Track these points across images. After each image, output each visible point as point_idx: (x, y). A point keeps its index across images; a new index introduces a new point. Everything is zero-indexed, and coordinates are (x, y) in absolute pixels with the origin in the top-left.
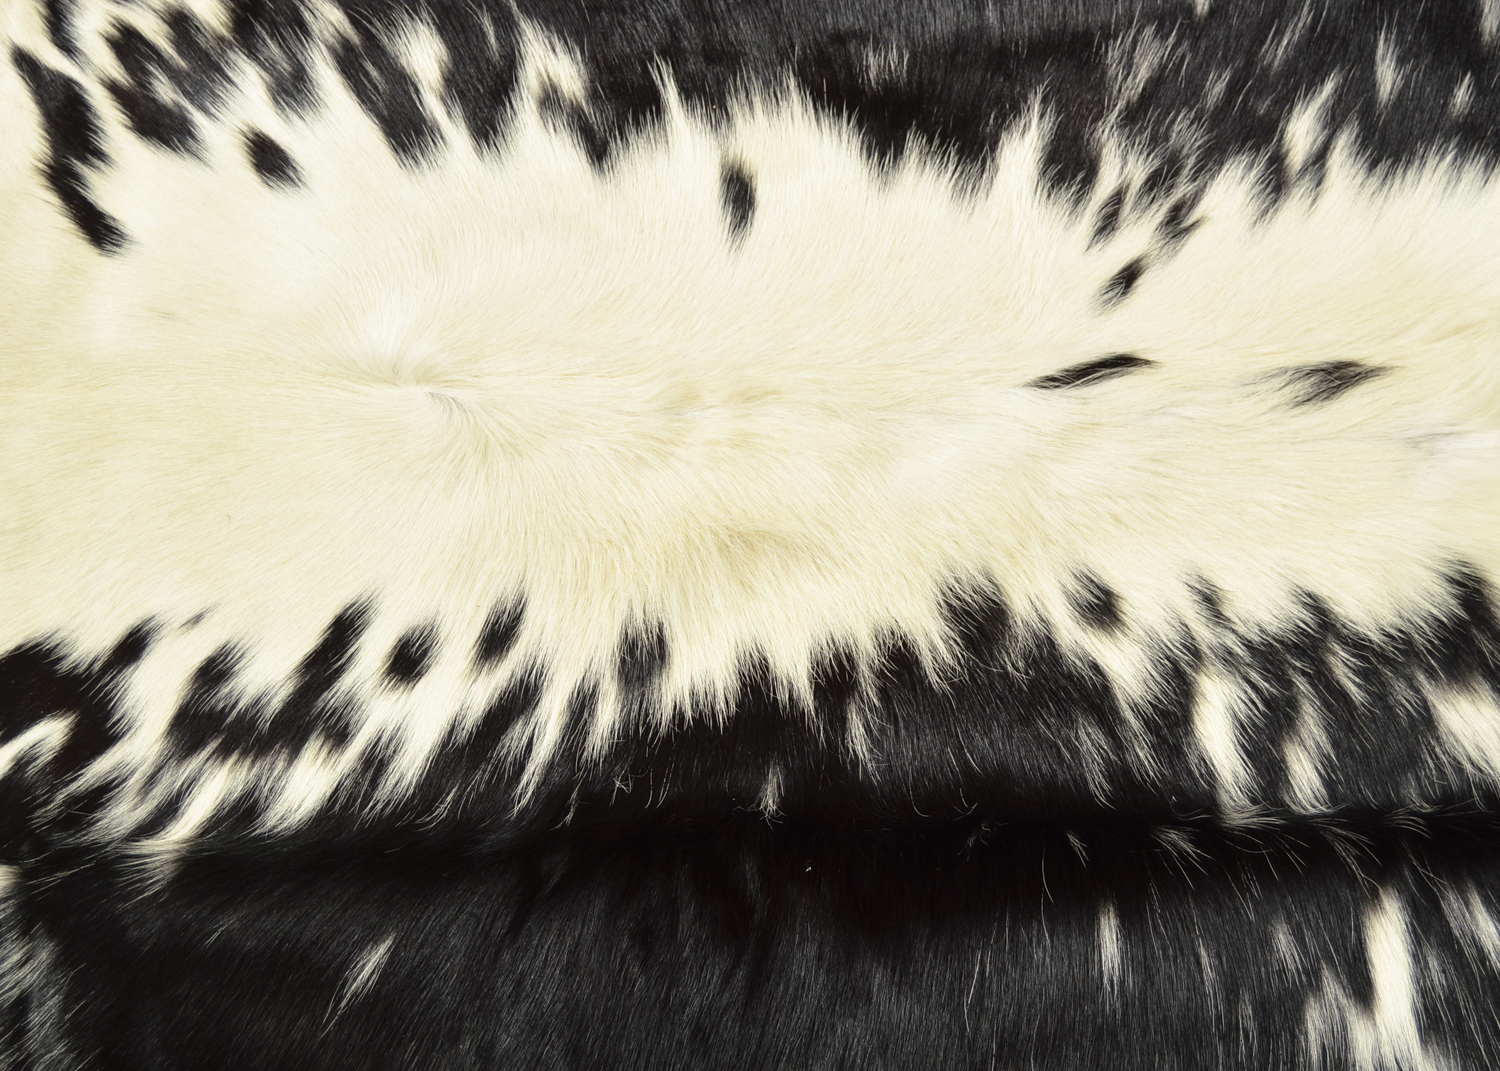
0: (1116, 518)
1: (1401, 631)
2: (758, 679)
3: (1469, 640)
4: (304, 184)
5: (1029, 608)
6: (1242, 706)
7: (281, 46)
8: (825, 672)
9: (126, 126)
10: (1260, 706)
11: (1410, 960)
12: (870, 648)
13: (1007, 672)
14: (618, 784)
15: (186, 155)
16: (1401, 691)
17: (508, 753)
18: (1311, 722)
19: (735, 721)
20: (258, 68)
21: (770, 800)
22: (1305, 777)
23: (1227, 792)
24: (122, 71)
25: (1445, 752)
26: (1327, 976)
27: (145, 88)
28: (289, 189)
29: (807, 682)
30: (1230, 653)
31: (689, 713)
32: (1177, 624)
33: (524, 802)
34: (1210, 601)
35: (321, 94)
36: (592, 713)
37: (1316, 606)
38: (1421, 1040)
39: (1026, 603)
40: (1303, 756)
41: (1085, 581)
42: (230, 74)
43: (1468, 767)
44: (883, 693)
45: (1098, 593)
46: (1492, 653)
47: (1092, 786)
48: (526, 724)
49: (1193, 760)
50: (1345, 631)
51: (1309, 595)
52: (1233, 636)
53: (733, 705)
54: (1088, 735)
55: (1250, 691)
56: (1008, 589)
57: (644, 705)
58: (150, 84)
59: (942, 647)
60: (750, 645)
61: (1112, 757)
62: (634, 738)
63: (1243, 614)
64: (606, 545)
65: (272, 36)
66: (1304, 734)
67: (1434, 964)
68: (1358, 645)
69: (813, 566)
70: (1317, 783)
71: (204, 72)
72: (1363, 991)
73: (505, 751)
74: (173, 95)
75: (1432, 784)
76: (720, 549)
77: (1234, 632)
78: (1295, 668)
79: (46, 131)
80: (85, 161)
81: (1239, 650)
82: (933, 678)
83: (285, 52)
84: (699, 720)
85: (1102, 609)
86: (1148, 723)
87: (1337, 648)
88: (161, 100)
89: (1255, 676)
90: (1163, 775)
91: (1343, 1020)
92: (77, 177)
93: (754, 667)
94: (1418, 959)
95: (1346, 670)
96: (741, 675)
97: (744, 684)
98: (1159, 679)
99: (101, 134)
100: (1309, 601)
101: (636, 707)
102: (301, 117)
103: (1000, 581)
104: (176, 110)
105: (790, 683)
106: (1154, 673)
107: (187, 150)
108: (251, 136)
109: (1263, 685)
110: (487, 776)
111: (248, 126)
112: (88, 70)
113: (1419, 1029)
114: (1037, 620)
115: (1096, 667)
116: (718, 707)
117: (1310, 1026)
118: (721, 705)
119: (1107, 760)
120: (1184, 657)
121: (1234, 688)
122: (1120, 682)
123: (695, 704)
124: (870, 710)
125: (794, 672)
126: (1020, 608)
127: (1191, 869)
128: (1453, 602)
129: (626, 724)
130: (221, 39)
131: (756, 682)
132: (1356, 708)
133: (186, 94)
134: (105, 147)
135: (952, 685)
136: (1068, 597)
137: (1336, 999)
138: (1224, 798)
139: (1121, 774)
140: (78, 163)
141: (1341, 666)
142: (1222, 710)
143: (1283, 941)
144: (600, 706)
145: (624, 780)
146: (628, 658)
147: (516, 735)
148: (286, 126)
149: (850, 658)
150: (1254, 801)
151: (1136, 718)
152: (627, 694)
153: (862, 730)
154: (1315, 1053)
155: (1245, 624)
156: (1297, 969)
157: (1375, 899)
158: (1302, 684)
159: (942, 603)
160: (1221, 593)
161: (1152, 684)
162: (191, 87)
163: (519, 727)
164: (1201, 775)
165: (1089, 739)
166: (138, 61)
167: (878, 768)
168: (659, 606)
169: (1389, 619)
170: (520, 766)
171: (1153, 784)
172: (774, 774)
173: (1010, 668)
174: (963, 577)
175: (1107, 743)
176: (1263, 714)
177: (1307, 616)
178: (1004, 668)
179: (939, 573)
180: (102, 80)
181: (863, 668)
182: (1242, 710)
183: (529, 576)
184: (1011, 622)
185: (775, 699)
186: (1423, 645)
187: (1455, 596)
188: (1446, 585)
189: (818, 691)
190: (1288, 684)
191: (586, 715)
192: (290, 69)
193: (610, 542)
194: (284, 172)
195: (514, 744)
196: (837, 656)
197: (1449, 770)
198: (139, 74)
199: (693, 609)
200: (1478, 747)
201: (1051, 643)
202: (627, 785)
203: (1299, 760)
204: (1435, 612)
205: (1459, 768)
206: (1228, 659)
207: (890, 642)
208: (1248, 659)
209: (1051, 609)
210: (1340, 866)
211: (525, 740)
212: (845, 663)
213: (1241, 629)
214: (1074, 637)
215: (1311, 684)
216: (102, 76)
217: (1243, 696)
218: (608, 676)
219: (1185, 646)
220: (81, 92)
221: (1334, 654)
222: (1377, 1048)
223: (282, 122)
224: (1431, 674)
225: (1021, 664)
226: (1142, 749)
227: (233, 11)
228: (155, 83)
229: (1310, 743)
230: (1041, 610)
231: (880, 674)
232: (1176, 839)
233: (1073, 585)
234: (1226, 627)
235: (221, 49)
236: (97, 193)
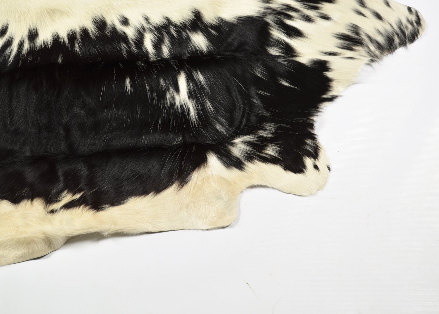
0: (128, 4)
1: (184, 22)
2: (57, 38)
3: (197, 23)
5: (111, 22)
6: (153, 38)
8: (70, 36)
10: (157, 38)
11: (186, 84)
12: (79, 30)
13: (107, 35)
14: (29, 59)
16: (184, 34)
17: (7, 54)
18: (167, 41)
19: (52, 46)
21: (60, 60)
22: (166, 51)
23: (151, 55)
25: (192, 45)
26: (171, 88)
29: (66, 38)
30: (151, 29)
31: (43, 45)
32: (140, 24)
33: (10, 63)
34: (147, 19)
36: (23, 46)
37: (168, 19)
38: (189, 98)
39: (110, 21)
40: (165, 47)
41: (122, 17)
43: (197, 48)
44: (81, 39)
45: (124, 19)
46: (201, 26)
47: (124, 55)
48: (10, 48)
49: (144, 49)
50: (173, 24)
51: (166, 17)
52: (151, 26)
53: (52, 43)
54: (123, 45)
55: (155, 36)
56: (106, 19)
57: (34, 44)
59: (93, 30)
60: (55, 32)
61: (128, 49)
62: (32, 51)
63: (153, 21)
64: (24, 13)
66: (165, 43)
67: (191, 84)
68: (176, 26)
69: (66, 15)
70: (168, 52)
72: (177, 90)
73: (6, 54)
75: (190, 51)
76: (48, 13)
77: (152, 25)
78: (164, 31)
81: (153, 28)
82: (92, 36)
84: (45, 46)
85: (125, 22)
86: (135, 43)
87: (172, 27)
89: (156, 33)
90: (137, 51)
91: (174, 95)
93: (56, 36)
94: (188, 84)
95: (173, 31)
96: (53, 37)
97: (54, 39)
98: (137, 34)
100: (166, 18)
101: (32, 44)
103: (104, 17)
105: (63, 38)
106: (136, 33)
109: (157, 34)
110: (2, 59)
113: (188, 96)
114: (112, 24)
115: (124, 33)
116: (49, 44)
117: (167, 97)
118: (49, 43)
119: (127, 50)
120: (142, 30)
121: (151, 35)
122: (129, 35)
123: (44, 44)
124: (79, 42)
125: (64, 35)
126: (109, 22)
127: (143, 68)
128: (194, 16)
129: (30, 47)
131: (56, 39)
132: (175, 38)
135: (96, 37)
136: (118, 20)
137: (172, 92)
138: (150, 56)
139: (129, 52)
141: (172, 30)
142: (149, 39)
143: (162, 82)
144: (25, 44)
145: (31, 58)
146: (30, 35)
147: (8, 51)
149: (75, 33)
150: (156, 56)
151: (132, 42)
152: (30, 43)
154: (168, 101)
155: (154, 23)
156: (165, 87)
157: (179, 73)
158: (165, 34)
159: (93, 21)
160: (149, 18)
161: (135, 35)
163: (8, 49)
164: (145, 52)
165: (123, 46)
167: (81, 53)
168: (36, 24)
169: (181, 21)
170: (9, 56)
171: (136, 54)
172: (61, 55)
173: (107, 34)
174: (97, 16)
175: (127, 47)
176: (157, 40)
177: (166, 21)
178: (106, 34)
179: (92, 15)
181: (78, 35)
182: (153, 39)
183: (9, 20)
184: (107, 25)
185: (60, 41)
186: (188, 25)
187: (194, 15)
188: (192, 13)
189: (69, 39)
190: (162, 34)
191: (22, 46)
193: (25, 13)
195: (8, 52)
196: (72, 33)
197: (193, 48)
199: (43, 25)
200: (199, 44)
201: (115, 29)
202: (31, 59)
203: (164, 48)
204: (190, 18)
205: (195, 48)
206: (151, 30)
207: (83, 29)
208: (154, 30)
209: (115, 22)
210: (172, 67)
211: (10, 51)
212: (74, 34)
213: (153, 24)
214: (120, 27)
215: (167, 34)
217: (153, 37)
218: (26, 38)
219: (142, 28)
221: (171, 28)
222: (180, 101)
224: (190, 30)
225: (109, 33)
226: (134, 47)
229: (166, 45)
230: (113, 22)
231: (81, 35)
232: (140, 63)
233: (119, 17)
234: (150, 24)
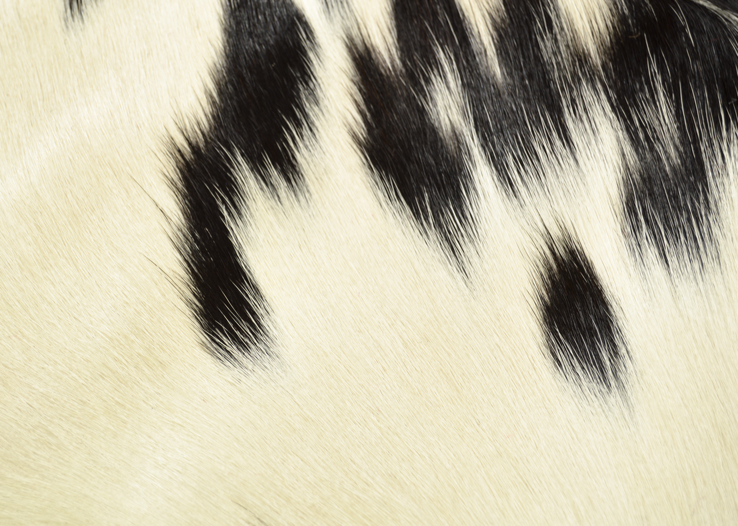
4: (621, 386)
7: (678, 116)
9: (355, 137)
15: (433, 233)
20: (622, 135)
24: (391, 39)
27: (416, 84)
28: (589, 384)
35: (715, 230)
42: (570, 124)
58: (428, 81)
65: (671, 90)
71: (527, 101)
74: (457, 118)
79: (218, 84)
80: (257, 166)
83: (681, 128)
88: (433, 116)
92: (230, 188)
99: (306, 131)
102: (663, 255)
104: (451, 145)
107: (439, 225)
108: (561, 251)
111: (563, 229)
112: (335, 12)
130: (581, 58)
133: (480, 124)
134: (302, 157)
140: (245, 166)
148: (630, 261)
162: (494, 118)
166: (424, 34)
180: (351, 39)
192: (677, 161)
194: (593, 346)
198: (417, 56)
216: (355, 32)
220: (306, 45)
223: (625, 252)
227: (623, 19)
228: (437, 81)
235: (574, 75)
236: (252, 231)
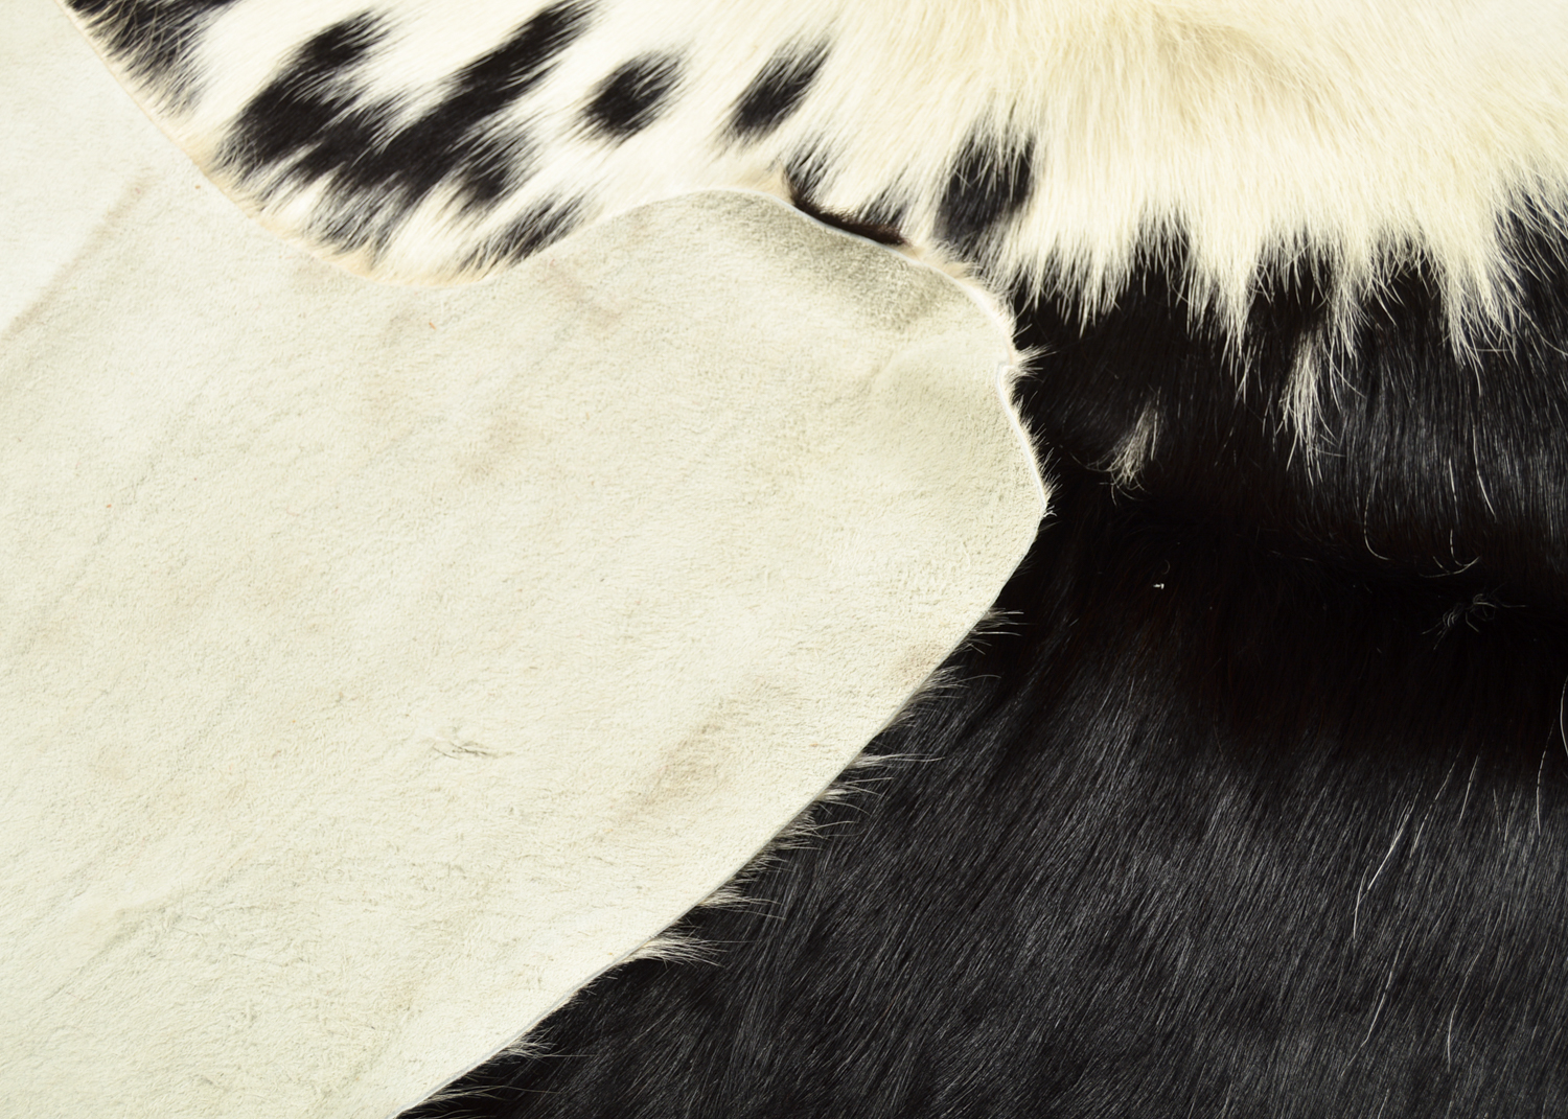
153: (1313, 388)
